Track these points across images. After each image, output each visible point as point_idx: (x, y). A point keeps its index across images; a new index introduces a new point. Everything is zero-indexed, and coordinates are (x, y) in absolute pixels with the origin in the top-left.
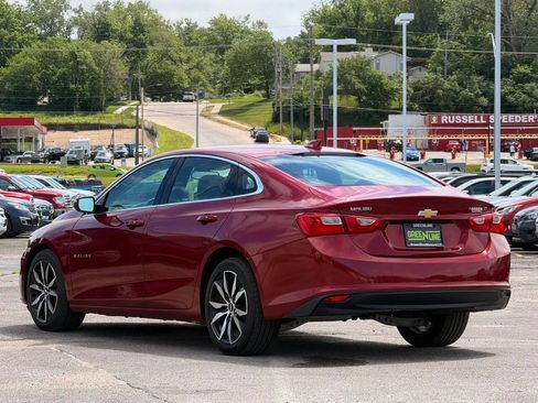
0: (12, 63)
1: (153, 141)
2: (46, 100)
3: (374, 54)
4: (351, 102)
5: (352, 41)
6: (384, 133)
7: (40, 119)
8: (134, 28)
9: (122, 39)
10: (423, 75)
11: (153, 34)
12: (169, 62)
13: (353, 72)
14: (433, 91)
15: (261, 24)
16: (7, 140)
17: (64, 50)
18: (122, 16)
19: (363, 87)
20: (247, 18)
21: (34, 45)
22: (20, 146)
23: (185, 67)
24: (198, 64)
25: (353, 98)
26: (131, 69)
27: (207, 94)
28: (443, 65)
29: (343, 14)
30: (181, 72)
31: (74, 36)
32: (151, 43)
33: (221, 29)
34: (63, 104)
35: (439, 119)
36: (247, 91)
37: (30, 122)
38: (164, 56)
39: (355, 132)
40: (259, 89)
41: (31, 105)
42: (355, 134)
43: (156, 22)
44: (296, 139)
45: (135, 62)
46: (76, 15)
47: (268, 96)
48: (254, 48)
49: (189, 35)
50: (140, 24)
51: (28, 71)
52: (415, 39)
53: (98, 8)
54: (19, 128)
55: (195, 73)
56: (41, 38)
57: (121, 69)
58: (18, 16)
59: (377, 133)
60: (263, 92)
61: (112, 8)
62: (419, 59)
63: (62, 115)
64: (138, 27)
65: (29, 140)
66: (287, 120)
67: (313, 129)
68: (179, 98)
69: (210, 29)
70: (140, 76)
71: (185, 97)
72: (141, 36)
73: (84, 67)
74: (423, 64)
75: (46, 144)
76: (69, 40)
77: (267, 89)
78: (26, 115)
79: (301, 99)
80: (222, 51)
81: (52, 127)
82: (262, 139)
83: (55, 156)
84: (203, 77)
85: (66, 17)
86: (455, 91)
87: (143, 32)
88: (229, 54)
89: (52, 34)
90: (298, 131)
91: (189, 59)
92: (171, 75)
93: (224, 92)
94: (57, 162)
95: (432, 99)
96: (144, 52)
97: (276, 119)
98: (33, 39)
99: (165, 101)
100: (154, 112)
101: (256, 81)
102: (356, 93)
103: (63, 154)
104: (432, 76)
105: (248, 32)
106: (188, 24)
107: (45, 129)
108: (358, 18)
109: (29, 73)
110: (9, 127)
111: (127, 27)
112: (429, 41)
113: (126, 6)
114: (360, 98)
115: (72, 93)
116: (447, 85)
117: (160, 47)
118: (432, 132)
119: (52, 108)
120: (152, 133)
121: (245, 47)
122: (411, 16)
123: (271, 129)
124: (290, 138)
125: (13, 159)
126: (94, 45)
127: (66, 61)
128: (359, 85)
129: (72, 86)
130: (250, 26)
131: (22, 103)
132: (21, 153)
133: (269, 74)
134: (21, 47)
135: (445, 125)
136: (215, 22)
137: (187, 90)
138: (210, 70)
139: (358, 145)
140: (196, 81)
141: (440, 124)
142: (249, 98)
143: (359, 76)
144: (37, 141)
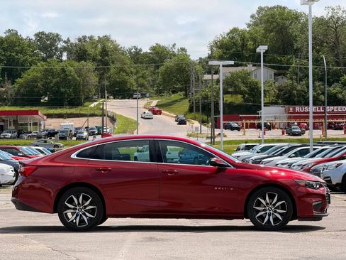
0: (25, 75)
1: (113, 124)
2: (46, 99)
3: (254, 68)
4: (238, 99)
5: (232, 63)
6: (259, 118)
7: (42, 111)
8: (102, 53)
9: (94, 60)
10: (284, 81)
11: (114, 56)
12: (124, 74)
13: (240, 80)
14: (290, 92)
15: (183, 49)
16: (22, 125)
17: (58, 67)
18: (94, 46)
19: (246, 89)
20: (174, 46)
21: (39, 64)
22: (30, 128)
23: (135, 77)
24: (143, 74)
25: (240, 96)
26: (100, 79)
27: (148, 95)
28: (297, 75)
29: (234, 43)
30: (132, 80)
31: (64, 58)
32: (113, 62)
33: (157, 53)
34: (57, 101)
35: (294, 109)
36: (173, 92)
37: (36, 113)
38: (121, 70)
39: (241, 117)
40: (181, 91)
41: (37, 102)
42: (241, 119)
43: (116, 48)
44: (203, 122)
45: (103, 74)
46: (65, 45)
47: (186, 95)
48: (178, 65)
49: (137, 56)
50: (105, 51)
51: (35, 80)
52: (279, 58)
53: (80, 40)
54: (29, 117)
55: (141, 80)
56: (44, 60)
57: (93, 79)
58: (29, 46)
59: (255, 118)
60: (184, 92)
61: (88, 40)
62: (282, 71)
63: (56, 108)
64: (105, 52)
65: (35, 124)
66: (197, 110)
67: (213, 116)
68: (130, 97)
69: (150, 53)
70: (106, 83)
71: (135, 96)
72: (106, 58)
73: (70, 78)
74: (284, 75)
75: (46, 127)
76: (61, 61)
77: (186, 91)
78: (34, 109)
79: (206, 98)
80: (158, 67)
81: (49, 116)
82: (182, 122)
83: (51, 134)
84: (146, 83)
85: (59, 46)
86: (304, 91)
87: (107, 55)
88: (162, 69)
89: (51, 56)
90: (205, 118)
91: (137, 72)
92: (125, 82)
93: (159, 93)
94: (53, 138)
95: (290, 96)
96: (108, 68)
97: (191, 110)
98: (38, 60)
99: (122, 99)
100: (114, 106)
101: (179, 86)
102: (242, 93)
103: (57, 133)
104: (290, 82)
105: (174, 55)
106: (136, 49)
107: (45, 117)
108: (243, 46)
109: (36, 81)
110: (23, 116)
111: (97, 52)
112: (288, 60)
113: (97, 38)
114: (244, 96)
115: (62, 94)
116: (299, 87)
117: (118, 65)
118: (290, 118)
119: (50, 104)
120: (113, 119)
121: (172, 64)
122: (266, 47)
123: (187, 116)
124: (199, 122)
125: (25, 136)
126: (76, 64)
127: (58, 74)
128: (243, 88)
129: (62, 90)
130: (176, 51)
131: (31, 101)
132: (30, 132)
133: (187, 81)
134: (31, 65)
135: (298, 113)
136: (153, 49)
137: (136, 91)
138: (150, 78)
139: (243, 126)
140: (142, 85)
141: (294, 112)
142: (175, 97)
143: (243, 83)
144: (40, 125)
